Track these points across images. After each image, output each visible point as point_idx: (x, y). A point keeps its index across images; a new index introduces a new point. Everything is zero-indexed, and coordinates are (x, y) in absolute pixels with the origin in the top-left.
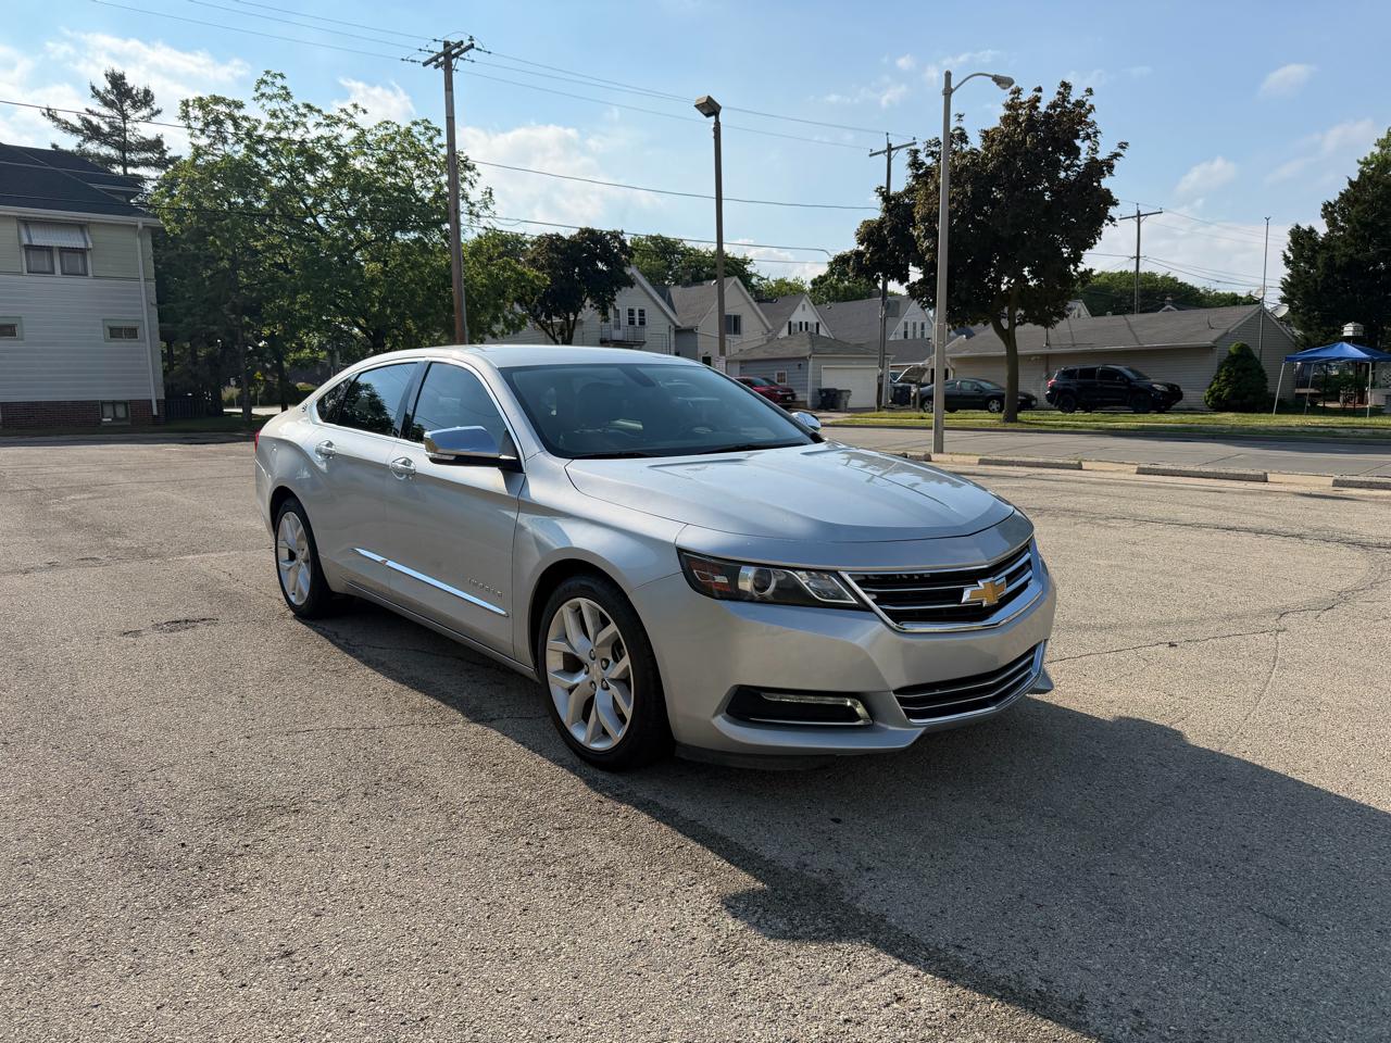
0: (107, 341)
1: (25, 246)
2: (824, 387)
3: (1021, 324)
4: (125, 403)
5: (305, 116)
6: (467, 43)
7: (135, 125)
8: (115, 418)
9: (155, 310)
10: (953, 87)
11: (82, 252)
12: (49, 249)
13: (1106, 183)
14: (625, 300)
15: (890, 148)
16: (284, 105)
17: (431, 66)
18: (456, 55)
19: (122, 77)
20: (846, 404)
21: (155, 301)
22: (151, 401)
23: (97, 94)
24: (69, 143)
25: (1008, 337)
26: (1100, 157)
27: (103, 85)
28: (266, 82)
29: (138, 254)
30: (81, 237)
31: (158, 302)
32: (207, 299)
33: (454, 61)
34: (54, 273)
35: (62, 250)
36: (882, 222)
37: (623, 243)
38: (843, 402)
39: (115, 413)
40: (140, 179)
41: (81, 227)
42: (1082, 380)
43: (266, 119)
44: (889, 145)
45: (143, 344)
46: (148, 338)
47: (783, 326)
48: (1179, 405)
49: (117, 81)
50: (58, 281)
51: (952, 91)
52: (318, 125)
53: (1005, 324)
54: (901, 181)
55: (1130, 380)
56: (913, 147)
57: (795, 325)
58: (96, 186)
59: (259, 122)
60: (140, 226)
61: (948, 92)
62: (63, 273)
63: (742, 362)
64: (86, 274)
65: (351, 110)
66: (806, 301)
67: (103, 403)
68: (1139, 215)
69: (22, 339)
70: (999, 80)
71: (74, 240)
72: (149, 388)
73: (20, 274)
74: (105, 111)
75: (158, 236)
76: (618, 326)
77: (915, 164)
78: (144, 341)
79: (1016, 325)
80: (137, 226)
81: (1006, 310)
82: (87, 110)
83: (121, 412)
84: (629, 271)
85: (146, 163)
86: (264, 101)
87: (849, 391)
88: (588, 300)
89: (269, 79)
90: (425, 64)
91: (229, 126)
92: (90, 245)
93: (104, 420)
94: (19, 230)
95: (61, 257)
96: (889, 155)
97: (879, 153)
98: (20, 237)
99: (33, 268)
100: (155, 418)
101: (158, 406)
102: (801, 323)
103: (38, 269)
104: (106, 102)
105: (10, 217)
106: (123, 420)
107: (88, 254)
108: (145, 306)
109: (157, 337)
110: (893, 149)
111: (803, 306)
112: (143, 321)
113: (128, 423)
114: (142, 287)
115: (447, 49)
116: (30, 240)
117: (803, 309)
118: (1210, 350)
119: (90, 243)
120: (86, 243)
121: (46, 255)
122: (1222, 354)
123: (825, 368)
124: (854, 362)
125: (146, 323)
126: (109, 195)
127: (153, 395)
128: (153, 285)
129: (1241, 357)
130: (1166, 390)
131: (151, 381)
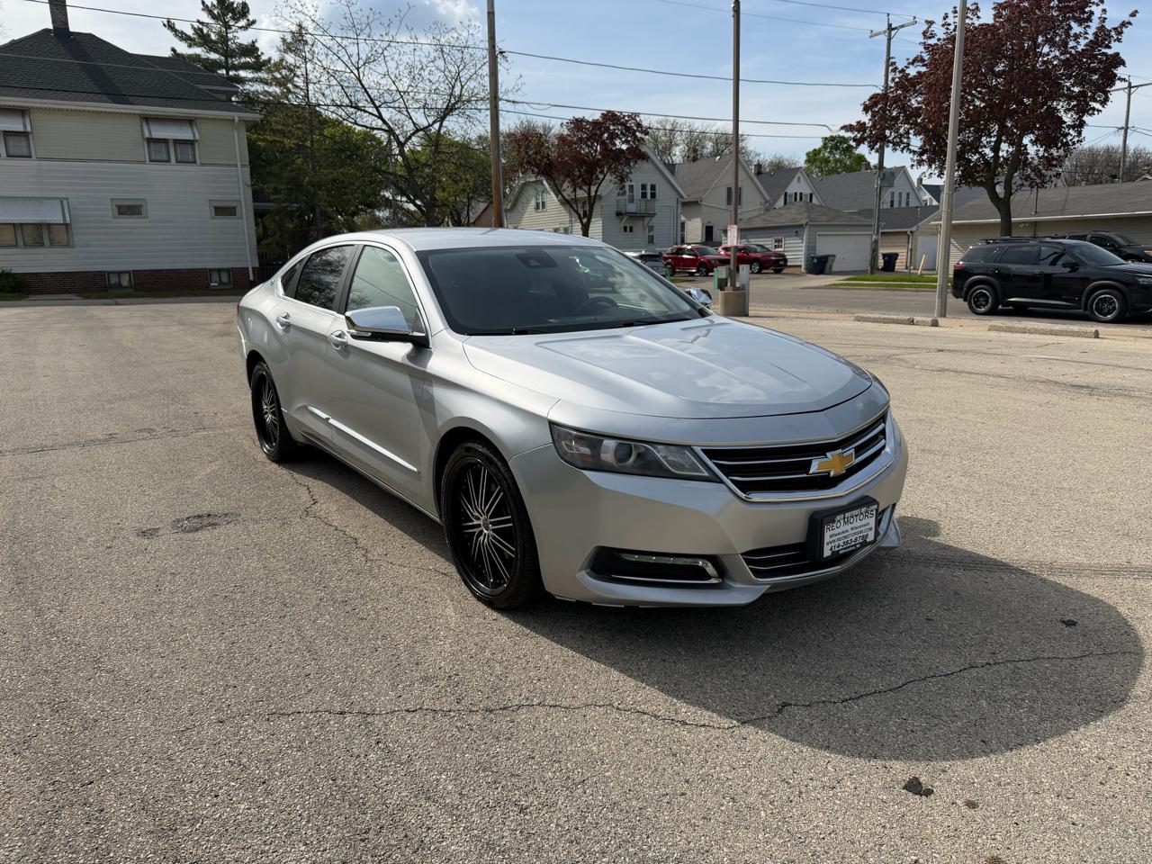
0: (212, 218)
1: (147, 139)
2: (816, 254)
3: (1017, 191)
4: (228, 270)
7: (235, 34)
8: (221, 283)
9: (250, 190)
11: (191, 143)
12: (165, 141)
13: (1115, 48)
14: (641, 175)
15: (890, 28)
21: (250, 183)
22: (248, 268)
23: (206, 8)
24: (183, 48)
25: (1003, 205)
26: (1109, 24)
29: (236, 146)
30: (190, 130)
34: (169, 161)
35: (176, 142)
37: (639, 125)
39: (220, 280)
40: (242, 81)
41: (190, 122)
44: (890, 25)
45: (240, 221)
46: (244, 217)
47: (780, 196)
50: (173, 169)
53: (1000, 190)
57: (791, 195)
58: (201, 87)
60: (236, 119)
62: (177, 161)
64: (195, 162)
66: (801, 174)
67: (210, 270)
68: (1130, 87)
69: (147, 217)
71: (184, 133)
72: (247, 257)
73: (144, 162)
74: (213, 22)
75: (252, 127)
76: (632, 200)
78: (242, 218)
79: (1011, 194)
80: (234, 120)
83: (225, 278)
84: (644, 149)
85: (245, 66)
88: (609, 175)
92: (197, 137)
93: (212, 284)
94: (141, 126)
95: (175, 148)
96: (890, 34)
97: (879, 34)
98: (142, 132)
99: (153, 158)
100: (251, 281)
101: (254, 273)
102: (796, 194)
103: (161, 158)
104: (210, 12)
105: (134, 114)
106: (225, 284)
107: (196, 144)
108: (241, 187)
109: (252, 214)
110: (893, 29)
111: (799, 178)
112: (240, 201)
113: (231, 287)
114: (240, 172)
116: (151, 134)
117: (799, 181)
119: (197, 135)
120: (194, 136)
121: (163, 146)
123: (820, 235)
124: (847, 229)
125: (243, 202)
126: (212, 94)
127: (250, 263)
128: (248, 170)
131: (248, 251)
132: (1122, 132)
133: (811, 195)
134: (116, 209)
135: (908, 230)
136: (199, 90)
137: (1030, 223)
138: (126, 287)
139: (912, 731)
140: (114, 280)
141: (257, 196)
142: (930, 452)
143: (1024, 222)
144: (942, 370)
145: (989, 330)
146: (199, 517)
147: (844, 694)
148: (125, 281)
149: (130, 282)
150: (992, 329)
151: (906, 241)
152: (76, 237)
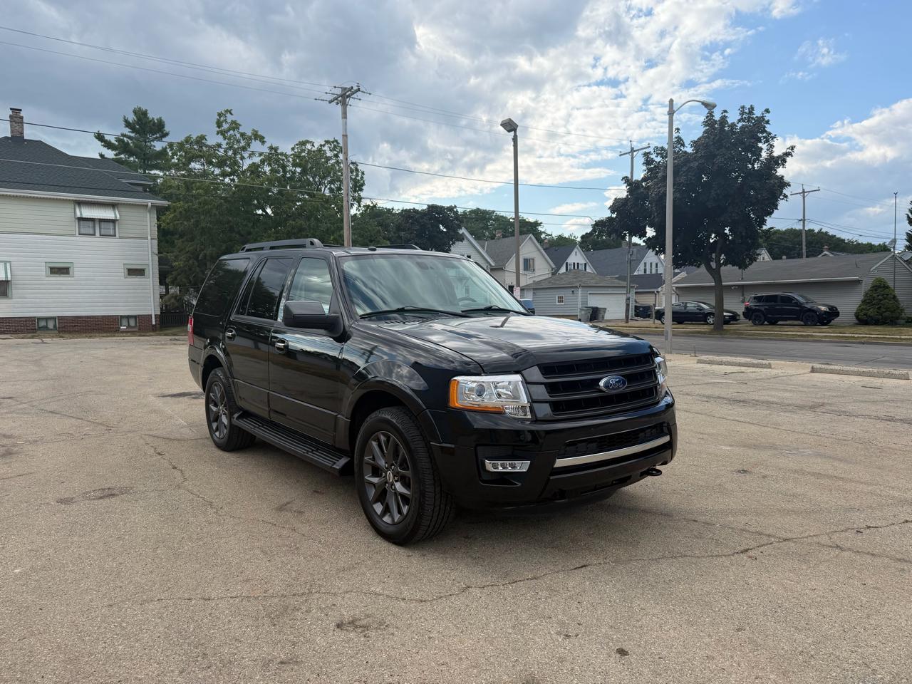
0: (125, 277)
1: (78, 218)
2: (589, 306)
3: (726, 264)
4: (135, 317)
6: (355, 88)
7: (152, 143)
8: (129, 326)
9: (156, 258)
10: (675, 109)
11: (113, 221)
12: (92, 220)
13: (780, 171)
14: (458, 249)
17: (334, 103)
18: (348, 96)
19: (145, 113)
20: (603, 317)
21: (157, 252)
22: (151, 316)
23: (128, 124)
24: (110, 154)
25: (716, 274)
26: (776, 154)
27: (132, 118)
29: (148, 224)
30: (113, 212)
31: (159, 253)
33: (348, 100)
34: (94, 235)
35: (102, 220)
36: (627, 199)
37: (456, 213)
38: (601, 316)
39: (129, 324)
40: (155, 177)
41: (113, 206)
42: (768, 303)
44: (632, 149)
45: (148, 280)
46: (151, 276)
47: (562, 265)
48: (836, 321)
49: (141, 114)
50: (97, 240)
51: (674, 112)
53: (713, 265)
54: (640, 173)
55: (801, 304)
56: (647, 151)
57: (570, 265)
58: (124, 181)
60: (150, 204)
61: (671, 113)
62: (101, 235)
63: (534, 289)
64: (115, 236)
66: (577, 250)
67: (121, 316)
68: (804, 192)
69: (73, 277)
70: (705, 105)
71: (108, 214)
72: (151, 307)
73: (74, 235)
74: (133, 135)
75: (160, 211)
77: (648, 162)
78: (149, 277)
79: (721, 266)
80: (147, 206)
81: (714, 256)
83: (132, 323)
84: (462, 231)
85: (156, 167)
87: (605, 309)
90: (330, 102)
92: (118, 218)
93: (122, 328)
94: (75, 209)
95: (100, 226)
96: (633, 155)
97: (626, 153)
98: (75, 212)
99: (82, 232)
100: (153, 326)
101: (155, 319)
102: (574, 264)
103: (87, 232)
104: (134, 130)
105: (70, 200)
106: (133, 327)
107: (117, 223)
108: (150, 256)
109: (157, 275)
110: (634, 151)
111: (576, 253)
112: (148, 265)
113: (137, 330)
114: (150, 246)
115: (344, 92)
116: (81, 214)
117: (576, 255)
118: (858, 282)
119: (118, 216)
120: (116, 217)
121: (91, 224)
122: (866, 285)
123: (590, 294)
124: (610, 289)
125: (151, 266)
126: (132, 186)
127: (153, 311)
128: (156, 242)
129: (880, 287)
130: (828, 310)
131: (152, 303)
132: (801, 222)
133: (585, 264)
134: (48, 270)
135: (655, 291)
136: (123, 183)
137: (739, 286)
138: (51, 330)
140: (42, 324)
141: (162, 262)
145: (698, 363)
146: (103, 490)
148: (51, 325)
149: (55, 326)
150: (700, 362)
151: (654, 298)
152: (14, 291)
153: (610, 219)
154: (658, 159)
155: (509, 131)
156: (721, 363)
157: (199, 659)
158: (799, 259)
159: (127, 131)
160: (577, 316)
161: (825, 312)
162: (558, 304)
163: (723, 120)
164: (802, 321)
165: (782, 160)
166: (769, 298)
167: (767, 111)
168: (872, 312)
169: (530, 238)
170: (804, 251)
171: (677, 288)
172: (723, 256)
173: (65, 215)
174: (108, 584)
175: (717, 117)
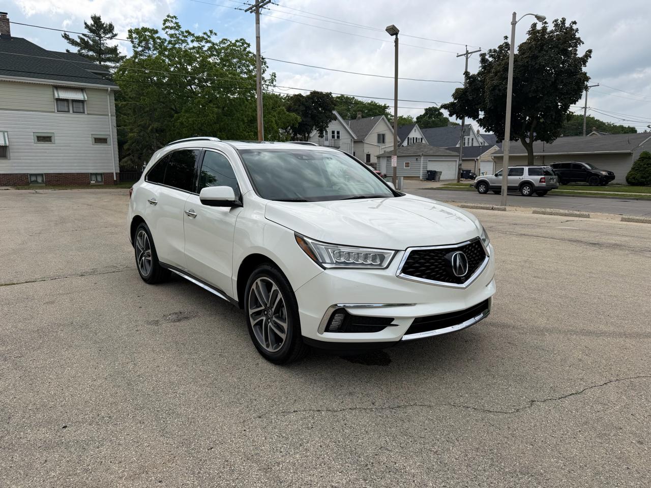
0: (93, 145)
1: (56, 99)
3: (536, 140)
4: (101, 174)
5: (186, 37)
7: (105, 41)
9: (116, 130)
10: (517, 20)
11: (82, 102)
12: (67, 100)
14: (333, 126)
15: (467, 53)
16: (177, 32)
17: (249, 12)
18: (262, 7)
19: (99, 18)
21: (115, 125)
22: (113, 173)
23: (87, 26)
24: (74, 50)
25: (529, 147)
27: (90, 22)
28: (168, 20)
29: (108, 104)
30: (82, 95)
31: (117, 126)
32: (140, 125)
33: (260, 9)
34: (69, 112)
35: (74, 101)
36: (465, 89)
37: (332, 98)
38: (438, 177)
39: (97, 180)
40: (108, 67)
41: (82, 90)
42: (562, 169)
43: (168, 38)
44: (467, 51)
45: (110, 146)
48: (613, 182)
49: (96, 20)
50: (71, 116)
51: (516, 22)
52: (192, 41)
53: (528, 140)
55: (587, 169)
56: (482, 52)
57: (411, 139)
59: (166, 40)
60: (109, 89)
61: (514, 23)
62: (73, 112)
63: (388, 157)
64: (84, 113)
65: (209, 34)
66: (416, 127)
67: (91, 174)
68: (587, 86)
69: (54, 144)
70: (538, 18)
71: (79, 96)
72: (112, 166)
73: (54, 112)
74: (91, 35)
75: (118, 96)
76: (327, 139)
77: (483, 60)
78: (111, 145)
79: (533, 141)
80: (107, 90)
82: (83, 35)
83: (99, 178)
84: (335, 112)
85: (109, 60)
86: (167, 30)
87: (441, 172)
88: (314, 127)
89: (170, 19)
90: (246, 11)
91: (151, 42)
92: (86, 99)
93: (92, 182)
94: (53, 91)
95: (73, 105)
96: (467, 56)
97: (462, 55)
98: (54, 94)
99: (59, 110)
100: (115, 181)
101: (116, 176)
103: (62, 110)
104: (91, 31)
105: (49, 85)
106: (100, 182)
107: (85, 102)
108: (111, 128)
109: (116, 143)
110: (469, 53)
111: (415, 130)
112: (110, 135)
113: (103, 184)
114: (110, 118)
115: (257, 4)
116: (59, 96)
117: (415, 131)
118: (630, 154)
119: (86, 97)
120: (84, 98)
121: (66, 103)
122: (636, 157)
123: (429, 161)
124: (444, 157)
125: (111, 136)
126: (96, 75)
127: (114, 171)
128: (115, 118)
129: (645, 157)
130: (607, 175)
131: (114, 164)
132: (584, 109)
133: (422, 139)
134: (36, 138)
135: (475, 159)
136: (88, 72)
137: (541, 156)
138: (41, 183)
139: (598, 411)
140: (33, 179)
141: (119, 133)
142: (538, 277)
143: (538, 156)
144: (521, 235)
146: (176, 313)
147: (558, 395)
148: (40, 180)
149: (43, 181)
150: (534, 212)
151: (474, 164)
152: (11, 154)
153: (452, 104)
154: (491, 59)
155: (392, 35)
156: (551, 214)
157: (369, 467)
158: (581, 137)
159: (86, 32)
160: (419, 177)
161: (606, 176)
162: (405, 168)
163: (544, 29)
164: (588, 182)
165: (584, 60)
166: (564, 166)
167: (575, 23)
168: (638, 176)
169: (383, 118)
170: (584, 131)
171: (494, 157)
172: (535, 134)
173: (45, 97)
174: (242, 397)
175: (539, 26)
